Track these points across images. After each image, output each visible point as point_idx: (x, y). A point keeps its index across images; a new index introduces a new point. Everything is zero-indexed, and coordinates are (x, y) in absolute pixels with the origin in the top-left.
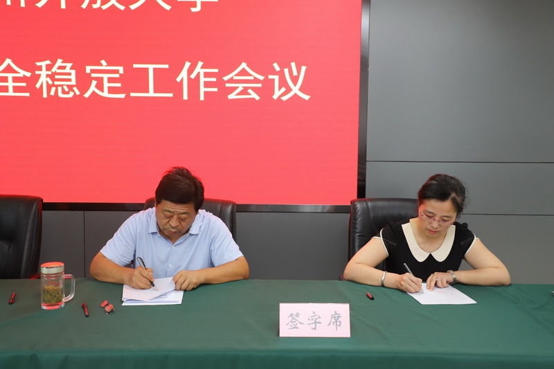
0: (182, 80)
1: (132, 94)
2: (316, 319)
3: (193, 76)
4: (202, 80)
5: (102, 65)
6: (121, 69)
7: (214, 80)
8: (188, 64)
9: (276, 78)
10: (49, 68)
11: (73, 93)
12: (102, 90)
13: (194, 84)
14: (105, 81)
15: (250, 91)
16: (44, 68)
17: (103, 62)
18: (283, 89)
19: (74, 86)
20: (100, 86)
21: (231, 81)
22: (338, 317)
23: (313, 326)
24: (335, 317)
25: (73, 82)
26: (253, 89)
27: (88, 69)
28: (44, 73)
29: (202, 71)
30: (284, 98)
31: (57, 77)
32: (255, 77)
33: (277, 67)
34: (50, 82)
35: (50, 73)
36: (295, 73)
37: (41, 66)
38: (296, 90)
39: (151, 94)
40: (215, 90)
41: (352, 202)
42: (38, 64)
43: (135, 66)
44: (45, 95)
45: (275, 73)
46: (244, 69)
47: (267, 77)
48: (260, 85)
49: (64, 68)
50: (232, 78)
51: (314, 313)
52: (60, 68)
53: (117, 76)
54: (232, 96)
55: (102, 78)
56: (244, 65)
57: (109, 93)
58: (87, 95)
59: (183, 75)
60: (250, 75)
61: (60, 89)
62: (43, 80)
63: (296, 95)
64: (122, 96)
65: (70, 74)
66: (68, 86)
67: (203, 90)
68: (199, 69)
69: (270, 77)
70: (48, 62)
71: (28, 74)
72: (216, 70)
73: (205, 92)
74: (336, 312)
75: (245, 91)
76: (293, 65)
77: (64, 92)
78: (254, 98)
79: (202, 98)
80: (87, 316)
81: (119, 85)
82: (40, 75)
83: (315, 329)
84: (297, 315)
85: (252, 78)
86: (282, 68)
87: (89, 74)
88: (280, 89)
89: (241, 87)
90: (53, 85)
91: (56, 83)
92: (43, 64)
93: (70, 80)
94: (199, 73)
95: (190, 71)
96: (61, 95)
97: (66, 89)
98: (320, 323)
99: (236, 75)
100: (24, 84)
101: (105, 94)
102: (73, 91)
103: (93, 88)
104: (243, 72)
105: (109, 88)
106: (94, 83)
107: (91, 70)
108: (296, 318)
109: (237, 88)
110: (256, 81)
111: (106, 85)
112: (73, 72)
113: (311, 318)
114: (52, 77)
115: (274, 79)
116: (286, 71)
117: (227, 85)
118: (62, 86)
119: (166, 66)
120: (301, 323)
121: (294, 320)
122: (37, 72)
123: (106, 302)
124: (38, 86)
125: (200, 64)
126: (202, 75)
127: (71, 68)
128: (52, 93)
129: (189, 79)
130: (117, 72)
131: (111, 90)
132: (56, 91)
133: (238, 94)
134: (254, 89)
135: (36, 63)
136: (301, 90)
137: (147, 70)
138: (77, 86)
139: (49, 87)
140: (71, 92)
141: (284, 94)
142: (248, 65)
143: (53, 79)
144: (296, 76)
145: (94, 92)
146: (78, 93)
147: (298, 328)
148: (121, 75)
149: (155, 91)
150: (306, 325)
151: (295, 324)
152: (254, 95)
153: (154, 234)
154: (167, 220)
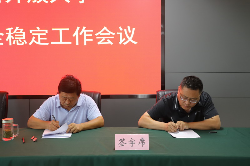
0: (76, 36)
1: (52, 43)
2: (133, 141)
3: (81, 34)
4: (85, 35)
5: (37, 29)
6: (46, 31)
7: (91, 35)
8: (78, 28)
9: (121, 34)
10: (12, 31)
12: (37, 41)
13: (81, 38)
14: (39, 37)
15: (108, 40)
16: (10, 31)
17: (38, 28)
18: (124, 39)
19: (24, 39)
20: (36, 39)
21: (99, 36)
22: (143, 140)
23: (131, 145)
24: (142, 141)
25: (24, 38)
26: (110, 39)
27: (31, 31)
28: (10, 34)
30: (125, 43)
31: (16, 35)
33: (121, 29)
34: (13, 38)
35: (13, 33)
36: (130, 31)
37: (8, 31)
38: (130, 39)
39: (61, 42)
40: (92, 40)
41: (157, 92)
42: (7, 29)
43: (53, 29)
44: (10, 44)
45: (120, 31)
46: (105, 30)
47: (116, 34)
48: (113, 37)
49: (19, 31)
50: (100, 34)
51: (132, 138)
52: (17, 31)
53: (45, 34)
54: (99, 43)
55: (37, 36)
56: (105, 28)
57: (41, 42)
58: (30, 44)
59: (76, 34)
60: (108, 33)
61: (17, 41)
62: (10, 37)
63: (130, 42)
64: (47, 44)
65: (22, 34)
67: (86, 40)
68: (84, 30)
69: (118, 33)
70: (12, 28)
71: (2, 34)
72: (92, 31)
74: (142, 138)
75: (106, 41)
76: (129, 27)
77: (19, 42)
78: (110, 44)
79: (85, 44)
80: (24, 143)
81: (45, 39)
82: (8, 35)
83: (132, 146)
84: (124, 140)
85: (109, 34)
86: (123, 29)
87: (32, 34)
89: (104, 38)
90: (14, 39)
91: (16, 38)
92: (10, 29)
93: (22, 37)
94: (84, 32)
95: (80, 31)
96: (18, 44)
97: (21, 41)
98: (134, 143)
99: (102, 33)
100: (1, 39)
101: (39, 43)
102: (24, 42)
103: (33, 40)
104: (105, 32)
106: (34, 38)
108: (123, 141)
109: (102, 39)
110: (111, 35)
111: (40, 39)
112: (24, 33)
113: (130, 141)
114: (14, 35)
115: (119, 35)
116: (125, 30)
117: (97, 38)
118: (18, 39)
119: (68, 29)
120: (125, 143)
121: (122, 142)
122: (7, 33)
123: (34, 137)
124: (7, 40)
125: (84, 28)
127: (23, 31)
128: (14, 43)
129: (79, 35)
130: (44, 32)
131: (42, 41)
132: (16, 42)
135: (6, 29)
136: (133, 39)
137: (59, 31)
138: (25, 39)
139: (12, 40)
140: (23, 42)
141: (125, 41)
142: (107, 28)
143: (14, 36)
144: (130, 33)
145: (34, 43)
146: (26, 43)
147: (124, 146)
148: (46, 34)
149: (63, 41)
150: (128, 144)
151: (122, 144)
152: (110, 42)
153: (59, 107)
154: (64, 101)
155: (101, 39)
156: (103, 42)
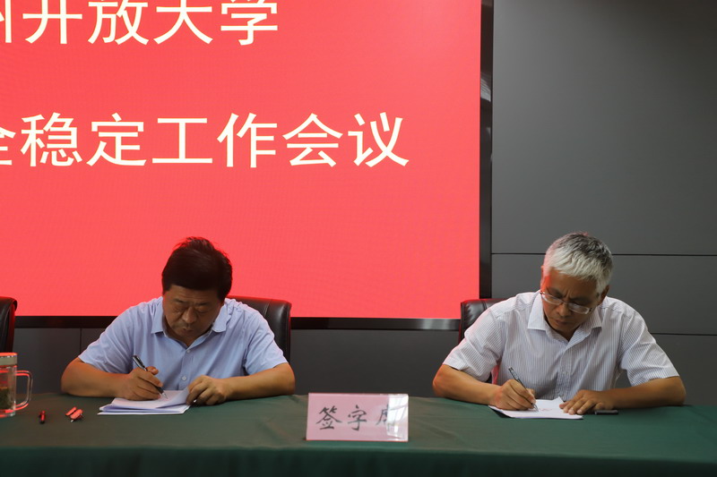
0: (226, 140)
1: (155, 161)
2: (360, 416)
3: (241, 134)
4: (254, 138)
5: (115, 121)
6: (140, 126)
7: (271, 138)
8: (234, 117)
9: (359, 135)
10: (40, 125)
11: (72, 160)
12: (113, 155)
13: (242, 145)
14: (118, 142)
15: (322, 154)
16: (33, 125)
17: (116, 116)
18: (370, 151)
19: (73, 150)
20: (110, 150)
21: (295, 139)
24: (386, 413)
25: (74, 145)
26: (326, 150)
27: (95, 126)
28: (33, 132)
29: (254, 127)
30: (371, 164)
31: (50, 137)
32: (329, 135)
33: (360, 120)
34: (42, 145)
35: (41, 132)
36: (386, 128)
37: (29, 123)
38: (387, 151)
39: (182, 159)
40: (273, 152)
41: (464, 305)
42: (26, 120)
44: (33, 163)
45: (357, 127)
46: (313, 123)
47: (345, 134)
48: (336, 145)
49: (61, 124)
50: (297, 135)
51: (357, 407)
52: (56, 125)
53: (135, 135)
54: (295, 162)
55: (113, 139)
56: (313, 118)
57: (122, 159)
58: (91, 162)
59: (228, 132)
60: (323, 132)
61: (54, 154)
62: (32, 141)
63: (387, 159)
64: (141, 163)
65: (69, 133)
66: (66, 150)
67: (254, 152)
68: (250, 124)
69: (351, 133)
70: (40, 117)
71: (11, 135)
72: (274, 125)
73: (258, 156)
74: (388, 406)
75: (314, 154)
76: (383, 116)
77: (60, 158)
78: (327, 165)
79: (253, 164)
80: (43, 423)
81: (137, 147)
82: (27, 135)
83: (357, 429)
84: (333, 410)
85: (324, 135)
86: (367, 121)
87: (97, 133)
88: (364, 151)
89: (309, 148)
90: (45, 149)
91: (49, 146)
92: (33, 120)
93: (69, 142)
94: (249, 130)
95: (237, 127)
96: (55, 162)
97: (63, 154)
98: (365, 420)
99: (302, 132)
100: (5, 149)
101: (118, 160)
102: (73, 157)
103: (100, 152)
104: (313, 128)
105: (123, 151)
106: (102, 145)
107: (99, 127)
108: (331, 414)
109: (304, 149)
110: (330, 139)
111: (119, 147)
112: (74, 130)
113: (352, 415)
114: (44, 137)
115: (355, 138)
116: (374, 125)
117: (290, 146)
118: (57, 150)
119: (204, 121)
120: (337, 421)
121: (328, 417)
122: (24, 132)
123: (74, 409)
124: (24, 150)
125: (252, 116)
126: (254, 133)
127: (71, 126)
128: (43, 160)
129: (236, 137)
130: (134, 129)
131: (126, 155)
132: (50, 157)
134: (327, 151)
135: (23, 119)
136: (394, 151)
137: (177, 125)
138: (79, 149)
139: (39, 152)
140: (69, 158)
141: (370, 158)
142: (319, 118)
143: (46, 140)
144: (387, 132)
145: (101, 157)
146: (79, 159)
147: (333, 428)
148: (140, 133)
149: (188, 156)
150: (345, 424)
151: (329, 422)
152: (327, 160)
153: (159, 334)
154: (179, 313)
156: (306, 158)
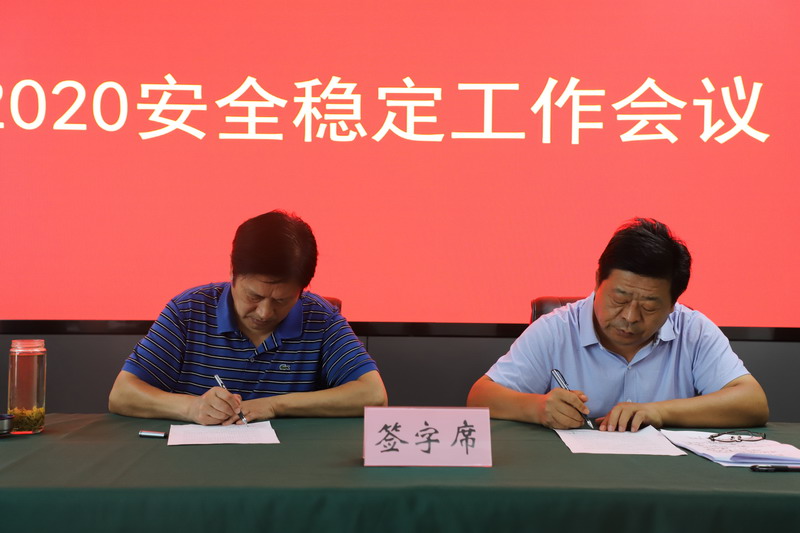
0: (541, 111)
1: (455, 135)
3: (560, 103)
4: (577, 108)
5: (406, 87)
6: (437, 93)
7: (597, 108)
8: (552, 83)
9: (707, 104)
10: (317, 91)
11: (355, 133)
12: (403, 127)
13: (561, 117)
14: (410, 112)
15: (660, 127)
16: (309, 92)
17: (408, 81)
18: (720, 124)
19: (357, 122)
20: (401, 122)
21: (627, 110)
25: (357, 116)
26: (666, 123)
27: (382, 93)
28: (307, 101)
29: (577, 95)
30: (722, 139)
31: (329, 107)
32: (669, 104)
33: (708, 85)
34: (318, 116)
35: (317, 100)
36: (741, 95)
37: (303, 90)
38: (742, 124)
39: (488, 133)
40: (599, 125)
42: (299, 85)
44: (308, 138)
45: (704, 95)
46: (650, 90)
47: (690, 102)
48: (677, 117)
49: (342, 91)
50: (630, 104)
52: (335, 91)
53: (430, 104)
54: (628, 137)
55: (404, 109)
56: (650, 83)
57: (416, 132)
58: (378, 137)
59: (543, 102)
60: (661, 100)
61: (333, 127)
62: (307, 111)
63: (742, 133)
64: (438, 138)
65: (350, 102)
66: (347, 122)
67: (577, 126)
68: (572, 90)
69: (697, 102)
70: (316, 82)
71: (282, 103)
72: (601, 93)
73: (581, 130)
75: (651, 128)
76: (738, 81)
77: (340, 132)
78: (667, 141)
79: (575, 140)
81: (433, 119)
82: (301, 104)
85: (663, 105)
86: (718, 86)
87: (384, 102)
88: (713, 122)
89: (644, 120)
90: (323, 121)
91: (328, 117)
92: (307, 86)
93: (350, 112)
94: (571, 98)
95: (557, 93)
96: (334, 137)
97: (344, 127)
99: (637, 100)
100: (274, 120)
101: (410, 135)
102: (355, 130)
103: (389, 124)
104: (650, 95)
105: (416, 124)
106: (391, 116)
107: (387, 94)
109: (637, 122)
110: (671, 109)
111: (412, 119)
112: (357, 98)
114: (321, 107)
115: (702, 108)
116: (726, 91)
117: (620, 117)
118: (336, 121)
119: (515, 87)
122: (297, 100)
124: (297, 122)
125: (574, 81)
126: (576, 102)
127: (354, 92)
128: (320, 134)
129: (554, 108)
130: (430, 97)
131: (420, 128)
132: (328, 130)
133: (640, 133)
134: (668, 124)
135: (296, 84)
136: (752, 124)
137: (481, 93)
138: (363, 121)
139: (316, 124)
140: (351, 132)
141: (720, 132)
142: (657, 83)
143: (323, 111)
144: (743, 101)
145: (390, 132)
146: (363, 133)
148: (436, 102)
149: (495, 129)
152: (667, 135)
155: (635, 122)
156: (641, 132)
